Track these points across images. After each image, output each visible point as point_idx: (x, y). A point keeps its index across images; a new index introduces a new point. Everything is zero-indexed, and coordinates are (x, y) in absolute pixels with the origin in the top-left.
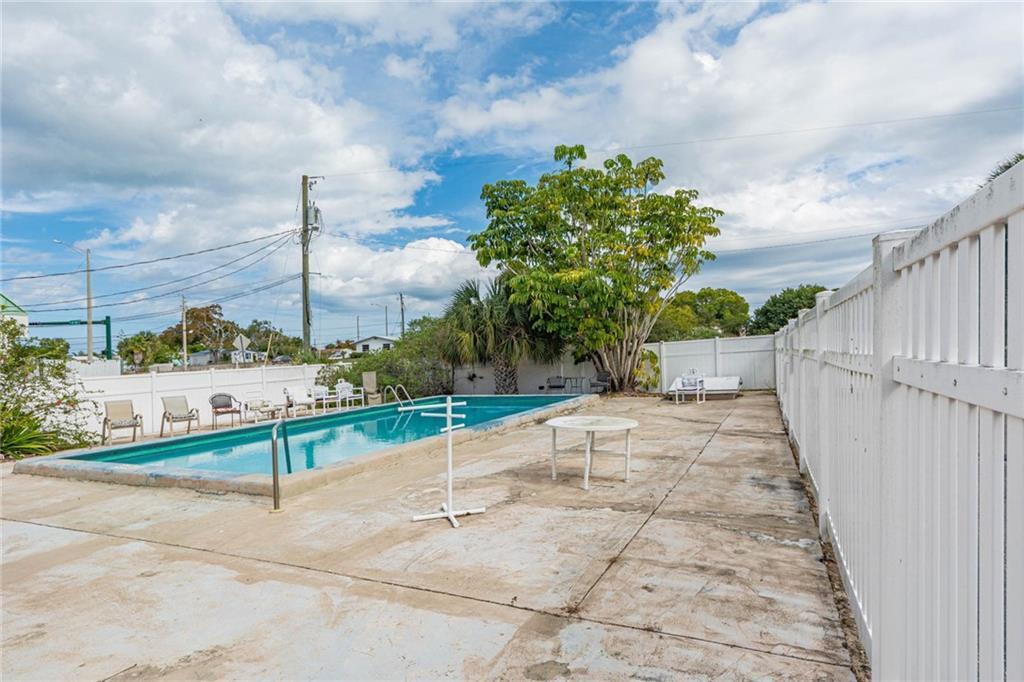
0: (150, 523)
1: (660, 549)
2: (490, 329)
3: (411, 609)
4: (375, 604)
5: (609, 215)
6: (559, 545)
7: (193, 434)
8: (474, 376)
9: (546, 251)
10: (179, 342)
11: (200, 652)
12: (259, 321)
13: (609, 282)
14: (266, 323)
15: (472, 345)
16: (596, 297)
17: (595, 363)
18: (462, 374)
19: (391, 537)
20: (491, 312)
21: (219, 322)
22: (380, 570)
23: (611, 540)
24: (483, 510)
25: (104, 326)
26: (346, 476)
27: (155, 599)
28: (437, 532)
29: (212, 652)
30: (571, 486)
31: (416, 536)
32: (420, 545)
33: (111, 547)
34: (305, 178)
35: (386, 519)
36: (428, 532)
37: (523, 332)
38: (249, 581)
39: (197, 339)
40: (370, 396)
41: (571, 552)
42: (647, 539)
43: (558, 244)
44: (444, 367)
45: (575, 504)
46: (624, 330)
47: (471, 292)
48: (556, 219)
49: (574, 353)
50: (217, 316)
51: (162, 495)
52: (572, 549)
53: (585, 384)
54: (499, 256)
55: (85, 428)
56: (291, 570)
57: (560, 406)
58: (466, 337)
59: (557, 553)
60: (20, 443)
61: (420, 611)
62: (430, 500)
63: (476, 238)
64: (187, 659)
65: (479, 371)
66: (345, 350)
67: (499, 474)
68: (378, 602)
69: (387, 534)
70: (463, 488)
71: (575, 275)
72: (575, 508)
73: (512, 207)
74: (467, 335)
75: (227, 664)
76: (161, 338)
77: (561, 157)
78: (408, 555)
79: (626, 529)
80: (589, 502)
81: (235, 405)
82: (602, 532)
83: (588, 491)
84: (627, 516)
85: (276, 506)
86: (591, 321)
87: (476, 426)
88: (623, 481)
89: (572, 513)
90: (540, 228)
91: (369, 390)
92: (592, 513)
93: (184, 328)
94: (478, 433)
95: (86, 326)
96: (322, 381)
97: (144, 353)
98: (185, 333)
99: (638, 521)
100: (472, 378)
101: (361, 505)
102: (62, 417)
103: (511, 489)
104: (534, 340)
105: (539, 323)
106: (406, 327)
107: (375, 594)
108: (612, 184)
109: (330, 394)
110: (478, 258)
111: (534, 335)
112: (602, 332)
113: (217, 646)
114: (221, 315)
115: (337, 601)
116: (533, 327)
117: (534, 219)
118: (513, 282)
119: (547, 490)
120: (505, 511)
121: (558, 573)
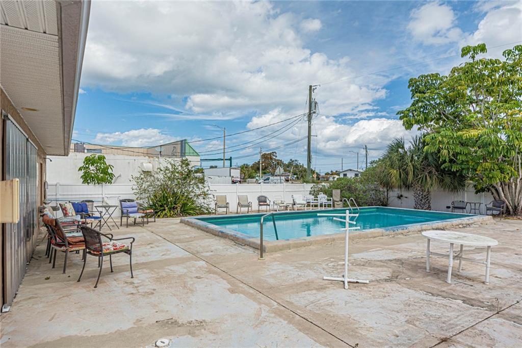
0: (212, 253)
1: (490, 342)
2: (410, 168)
3: (297, 330)
4: (281, 322)
5: (507, 90)
6: (408, 317)
7: (250, 214)
8: (401, 196)
9: (455, 118)
10: (258, 169)
11: (197, 321)
12: (293, 160)
13: (504, 138)
14: (296, 161)
15: (398, 177)
16: (491, 147)
17: (493, 194)
18: (393, 194)
19: (308, 286)
20: (412, 157)
21: (275, 160)
22: (293, 303)
23: (450, 324)
24: (368, 282)
25: (229, 161)
26: (301, 246)
27: (194, 290)
28: (334, 289)
29: (201, 322)
30: (439, 278)
31: (321, 288)
32: (320, 295)
33: (192, 262)
34: (311, 87)
35: (310, 275)
36: (329, 288)
37: (434, 170)
38: (232, 291)
39: (266, 168)
40: (336, 203)
41: (415, 325)
42: (482, 331)
43: (464, 112)
44: (381, 189)
45: (435, 292)
46: (518, 171)
47: (399, 144)
48: (463, 96)
49: (475, 186)
50: (274, 157)
51: (223, 241)
52: (417, 323)
53: (483, 207)
54: (418, 122)
55: (210, 206)
56: (252, 291)
57: (456, 221)
58: (394, 172)
59: (404, 323)
60: (187, 210)
61: (301, 334)
62: (341, 269)
63: (402, 112)
64: (190, 323)
65: (405, 194)
66: (334, 176)
67: (391, 261)
68: (283, 321)
69: (307, 284)
70: (363, 265)
71: (474, 133)
72: (433, 295)
73: (429, 91)
74: (395, 171)
75: (203, 330)
76: (251, 167)
77: (466, 54)
78: (312, 299)
79: (467, 319)
80: (447, 293)
81: (268, 202)
82: (445, 317)
83: (451, 284)
84: (473, 310)
85: (262, 256)
86: (488, 165)
87: (387, 228)
88: (483, 283)
89: (429, 297)
90: (451, 102)
91: (335, 199)
92: (445, 301)
93: (261, 162)
94: (388, 232)
95: (222, 161)
96: (313, 192)
97: (245, 173)
98: (261, 165)
99: (481, 316)
100: (400, 197)
101: (302, 264)
102: (203, 201)
103: (394, 272)
104: (442, 176)
105: (447, 164)
106: (368, 165)
107: (284, 316)
108: (509, 68)
109: (315, 200)
110: (404, 124)
111: (442, 172)
112: (497, 173)
113: (204, 321)
114: (276, 156)
115: (264, 314)
116: (442, 167)
117: (445, 97)
118: (428, 139)
119: (419, 279)
120: (382, 286)
121: (398, 336)
